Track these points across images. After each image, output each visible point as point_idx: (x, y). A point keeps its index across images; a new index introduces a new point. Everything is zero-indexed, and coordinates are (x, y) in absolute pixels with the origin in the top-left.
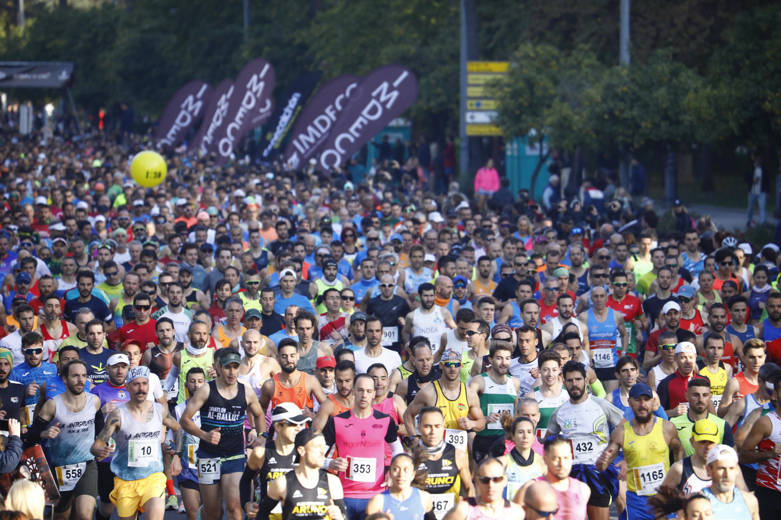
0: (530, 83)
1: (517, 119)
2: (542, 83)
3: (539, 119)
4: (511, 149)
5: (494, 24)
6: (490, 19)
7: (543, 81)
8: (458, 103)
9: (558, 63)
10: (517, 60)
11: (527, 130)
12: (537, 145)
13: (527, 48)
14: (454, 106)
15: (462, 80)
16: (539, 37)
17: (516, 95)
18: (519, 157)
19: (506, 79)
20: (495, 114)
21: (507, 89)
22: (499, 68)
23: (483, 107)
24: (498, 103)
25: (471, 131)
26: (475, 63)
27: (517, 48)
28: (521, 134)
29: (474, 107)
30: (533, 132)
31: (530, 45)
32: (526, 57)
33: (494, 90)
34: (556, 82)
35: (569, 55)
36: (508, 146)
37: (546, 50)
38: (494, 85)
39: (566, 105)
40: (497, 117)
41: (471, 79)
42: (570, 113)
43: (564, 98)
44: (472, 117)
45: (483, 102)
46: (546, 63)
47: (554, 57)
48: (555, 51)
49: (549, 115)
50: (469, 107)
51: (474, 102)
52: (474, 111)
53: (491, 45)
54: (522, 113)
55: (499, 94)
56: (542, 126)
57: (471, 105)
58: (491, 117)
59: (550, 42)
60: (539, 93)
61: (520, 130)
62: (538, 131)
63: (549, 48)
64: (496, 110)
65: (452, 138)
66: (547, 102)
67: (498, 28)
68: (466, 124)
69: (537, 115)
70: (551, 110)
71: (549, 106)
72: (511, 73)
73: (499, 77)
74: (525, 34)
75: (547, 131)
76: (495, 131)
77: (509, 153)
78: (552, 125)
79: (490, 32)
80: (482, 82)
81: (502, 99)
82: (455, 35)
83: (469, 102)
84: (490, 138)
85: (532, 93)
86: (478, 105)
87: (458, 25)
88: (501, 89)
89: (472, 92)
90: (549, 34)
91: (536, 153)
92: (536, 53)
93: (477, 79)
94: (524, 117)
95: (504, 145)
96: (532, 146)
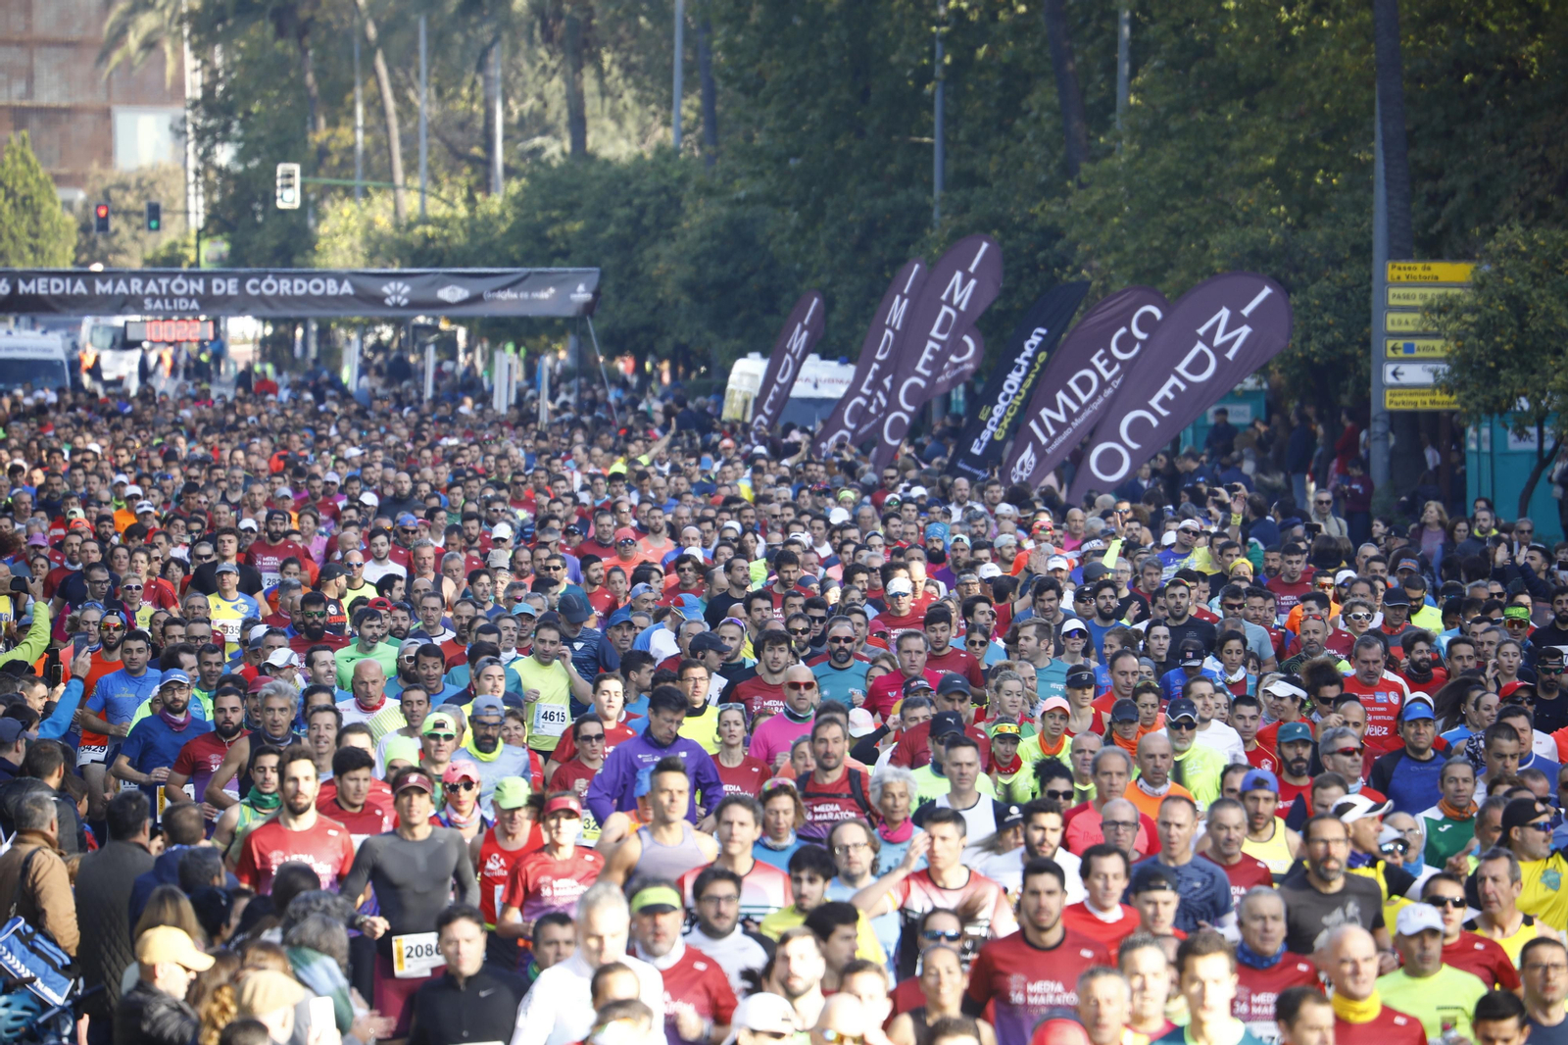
0: (1518, 305)
1: (1492, 378)
2: (1543, 306)
3: (1537, 377)
4: (1476, 438)
5: (1443, 185)
6: (1435, 174)
7: (1544, 300)
8: (1366, 344)
10: (1493, 259)
11: (1511, 401)
12: (1533, 431)
13: (1514, 234)
14: (1360, 352)
15: (1375, 298)
16: (1539, 212)
17: (1487, 328)
18: (1492, 454)
19: (1468, 298)
20: (1444, 367)
21: (1468, 317)
22: (1453, 272)
23: (1417, 354)
24: (1452, 343)
25: (1393, 402)
26: (1402, 264)
27: (1491, 234)
28: (1497, 409)
29: (1401, 354)
30: (1524, 404)
31: (1518, 228)
32: (1511, 251)
33: (1443, 318)
36: (1471, 432)
37: (1552, 237)
38: (1444, 309)
40: (1450, 374)
41: (1394, 294)
44: (1394, 374)
45: (1419, 343)
46: (1553, 264)
49: (1557, 371)
50: (1390, 354)
51: (1401, 343)
52: (1402, 361)
53: (1438, 226)
54: (1499, 365)
55: (1454, 326)
56: (1544, 393)
57: (1394, 349)
58: (1435, 373)
59: (1558, 220)
60: (1536, 325)
61: (1497, 400)
62: (1535, 402)
63: (1558, 233)
64: (1446, 360)
65: (1353, 416)
66: (1555, 344)
67: (1452, 193)
68: (1384, 386)
69: (1534, 372)
71: (1558, 352)
72: (1479, 286)
73: (1451, 292)
74: (1509, 205)
75: (1552, 402)
76: (1443, 401)
77: (1472, 446)
78: (1564, 390)
79: (1436, 200)
80: (1419, 302)
81: (1458, 337)
82: (1363, 208)
83: (1390, 344)
84: (1434, 415)
85: (1522, 326)
86: (1409, 349)
87: (1371, 190)
88: (1457, 317)
89: (1394, 322)
90: (1558, 204)
91: (1531, 446)
92: (1532, 243)
93: (1407, 297)
94: (1504, 373)
95: (1463, 429)
96: (1521, 433)
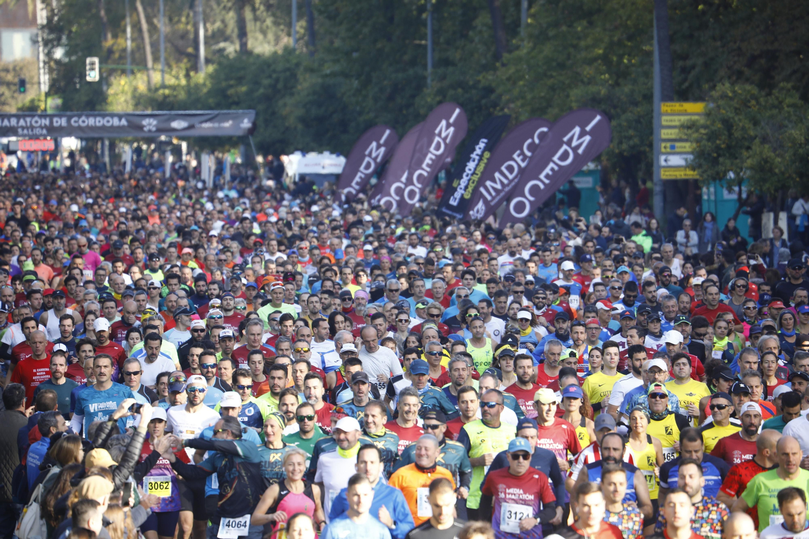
0: (728, 125)
1: (715, 162)
2: (741, 124)
3: (738, 161)
4: (707, 193)
5: (689, 63)
6: (685, 57)
7: (741, 121)
8: (651, 145)
9: (758, 103)
10: (714, 100)
11: (725, 173)
12: (736, 189)
13: (725, 87)
14: (647, 149)
15: (655, 121)
16: (737, 76)
17: (712, 136)
18: (716, 201)
19: (702, 121)
20: (691, 157)
21: (703, 131)
22: (695, 108)
23: (677, 150)
24: (694, 145)
25: (665, 175)
26: (669, 104)
27: (713, 87)
28: (718, 177)
29: (668, 150)
30: (731, 175)
31: (727, 85)
32: (724, 96)
33: (690, 131)
34: (756, 123)
35: (769, 94)
36: (704, 190)
37: (745, 89)
38: (690, 126)
39: (767, 146)
40: (694, 160)
41: (665, 121)
42: (772, 155)
43: (764, 140)
44: (666, 161)
45: (678, 144)
46: (745, 103)
47: (754, 97)
48: (755, 91)
49: (748, 158)
50: (663, 150)
51: (668, 145)
52: (669, 154)
53: (686, 84)
54: (719, 156)
55: (695, 135)
56: (741, 169)
57: (665, 147)
58: (686, 160)
59: (747, 80)
60: (737, 134)
61: (718, 173)
62: (737, 174)
63: (748, 87)
64: (692, 153)
65: (644, 182)
66: (746, 144)
67: (693, 67)
68: (660, 167)
69: (736, 158)
70: (751, 152)
71: (748, 148)
72: (708, 114)
73: (695, 118)
74: (722, 72)
75: (746, 174)
76: (691, 174)
77: (705, 197)
78: (752, 168)
79: (685, 70)
80: (677, 123)
81: (698, 141)
82: (648, 75)
83: (663, 145)
84: (686, 182)
85: (730, 135)
86: (673, 147)
87: (652, 65)
88: (697, 131)
89: (665, 134)
90: (747, 72)
91: (734, 196)
92: (734, 92)
93: (671, 121)
94: (721, 159)
95: (700, 188)
96: (730, 190)
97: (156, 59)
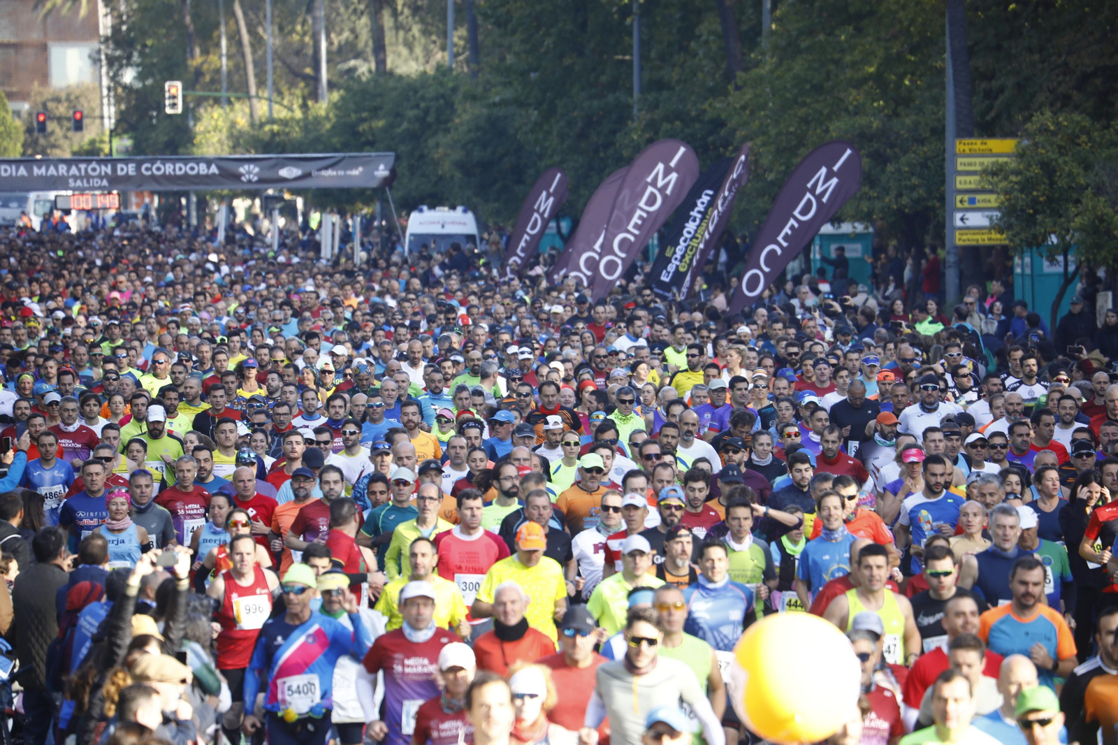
0: (1048, 169)
1: (1031, 221)
2: (1067, 169)
3: (1063, 219)
4: (1021, 265)
5: (995, 84)
6: (989, 76)
7: (1067, 165)
8: (942, 199)
9: (1090, 139)
10: (1030, 136)
11: (1045, 239)
12: (1060, 258)
13: (1045, 118)
14: (937, 204)
15: (947, 165)
16: (1063, 102)
17: (1027, 186)
18: (1032, 275)
19: (1013, 164)
20: (997, 214)
21: (1013, 178)
22: (1003, 146)
23: (978, 205)
24: (1002, 197)
25: (961, 239)
26: (966, 141)
27: (1028, 119)
28: (1035, 243)
29: (966, 205)
30: (1054, 239)
31: (1048, 114)
32: (1044, 130)
33: (996, 179)
34: (1087, 167)
35: (1107, 127)
36: (1017, 260)
37: (1072, 120)
38: (997, 172)
39: (1102, 199)
40: (1001, 219)
41: (962, 164)
42: (1110, 211)
43: (1099, 191)
44: (962, 219)
45: (979, 197)
46: (1073, 139)
47: (1084, 130)
48: (1087, 123)
49: (1076, 215)
50: (959, 205)
51: (966, 197)
52: (967, 210)
53: (992, 114)
54: (1036, 212)
55: (1003, 184)
56: (1068, 231)
57: (961, 201)
58: (991, 219)
59: (1076, 108)
60: (1062, 183)
61: (1035, 237)
62: (1061, 237)
63: (1077, 117)
64: (998, 209)
65: (934, 250)
66: (1075, 196)
67: (1002, 90)
68: (955, 228)
69: (1061, 216)
70: (1081, 208)
71: (1078, 202)
72: (1021, 155)
73: (1001, 160)
74: (1041, 97)
75: (1073, 237)
76: (997, 238)
77: (1018, 270)
78: (1081, 229)
79: (990, 95)
80: (978, 168)
81: (1006, 192)
82: (938, 101)
83: (959, 198)
84: (989, 249)
85: (1052, 183)
86: (972, 201)
87: (944, 88)
88: (1006, 178)
89: (962, 182)
90: (1076, 96)
91: (1059, 269)
92: (1058, 124)
93: (970, 164)
94: (1039, 217)
95: (1011, 258)
96: (1052, 260)
97: (261, 83)
